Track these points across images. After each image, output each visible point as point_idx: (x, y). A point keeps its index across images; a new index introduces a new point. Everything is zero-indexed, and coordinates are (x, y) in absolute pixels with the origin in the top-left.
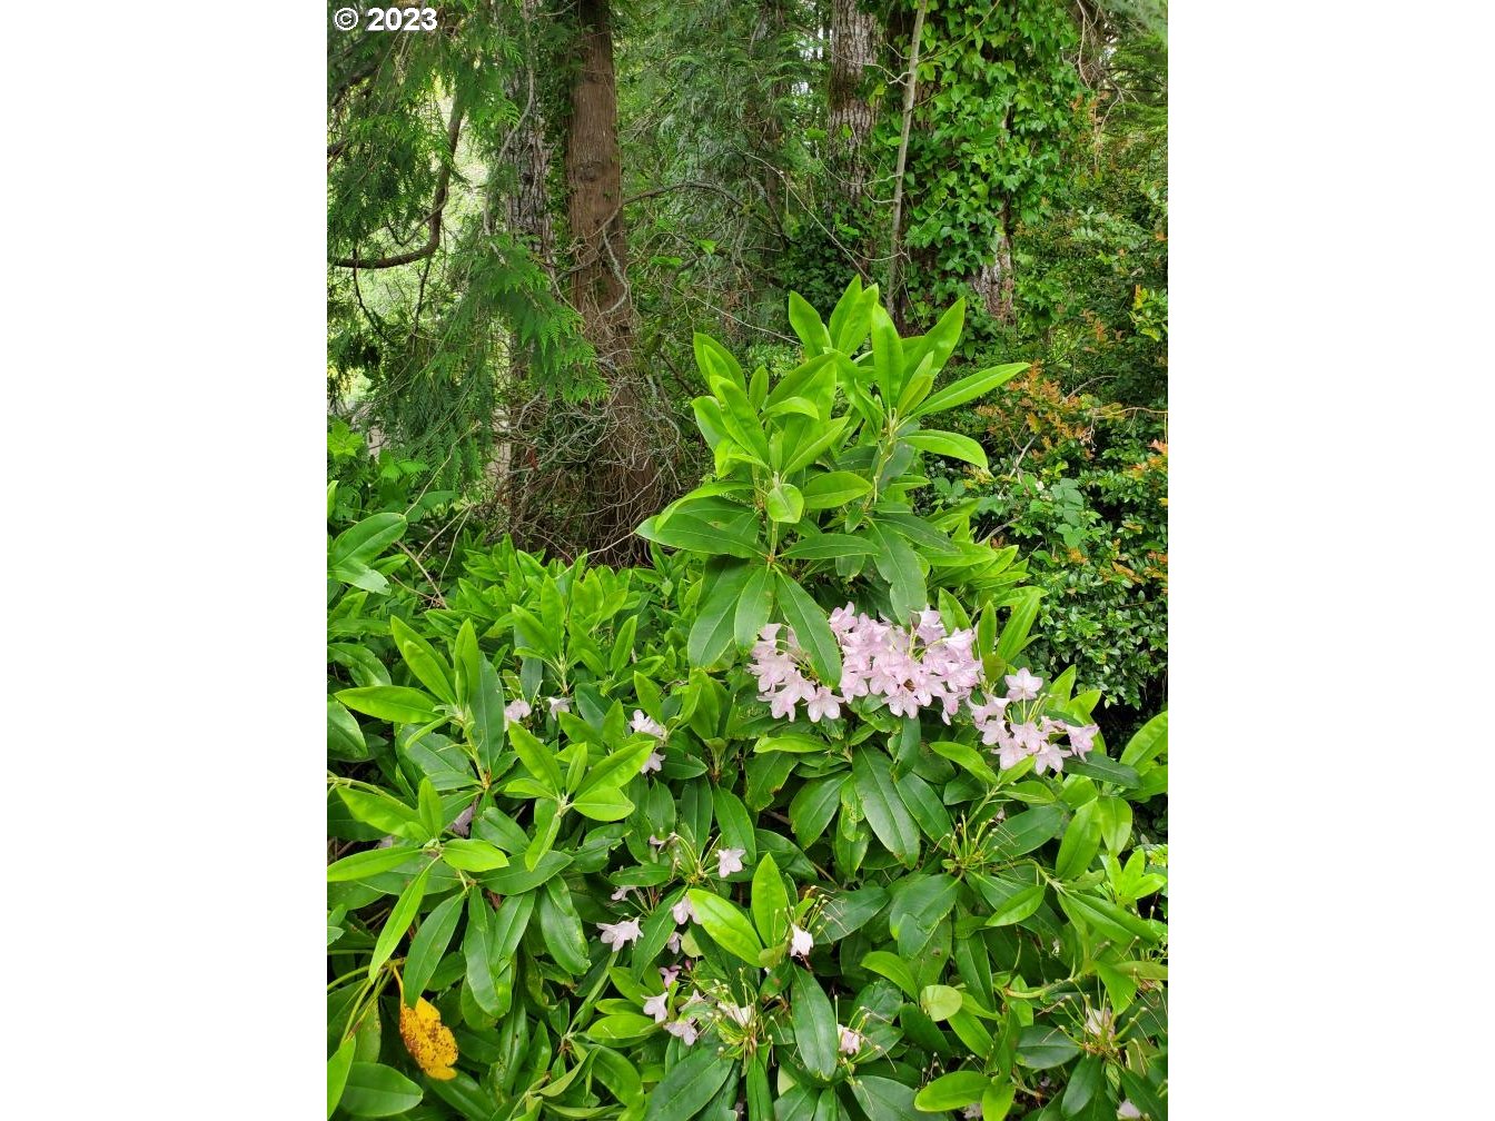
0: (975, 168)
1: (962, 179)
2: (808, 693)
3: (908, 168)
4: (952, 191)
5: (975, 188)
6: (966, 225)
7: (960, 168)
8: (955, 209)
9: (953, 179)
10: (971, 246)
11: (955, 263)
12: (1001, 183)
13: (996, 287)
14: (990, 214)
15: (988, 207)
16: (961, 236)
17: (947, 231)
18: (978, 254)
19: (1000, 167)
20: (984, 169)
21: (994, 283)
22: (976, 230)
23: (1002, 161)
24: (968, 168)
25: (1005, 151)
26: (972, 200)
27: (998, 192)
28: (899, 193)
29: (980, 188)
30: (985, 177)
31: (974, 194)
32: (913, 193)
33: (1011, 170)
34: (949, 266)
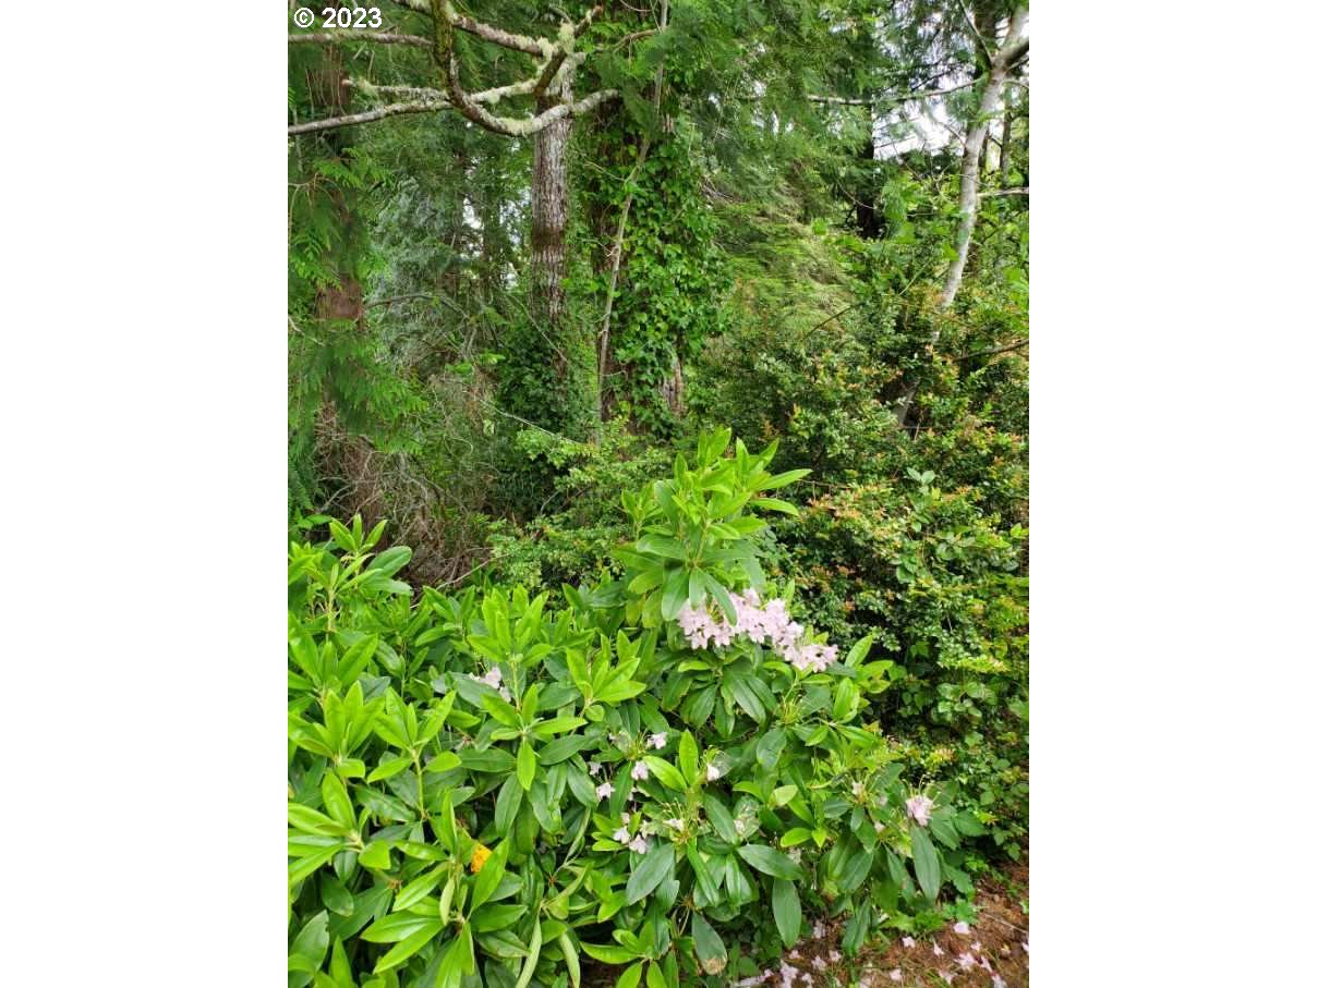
0: (658, 311)
1: (650, 318)
2: (717, 632)
3: (614, 308)
4: (643, 327)
5: (659, 325)
6: (655, 349)
7: (649, 312)
8: (645, 339)
9: (644, 318)
10: (657, 364)
11: (647, 376)
12: (677, 322)
13: (673, 393)
14: (669, 343)
15: (668, 339)
16: (652, 357)
17: (641, 354)
18: (662, 369)
19: (674, 312)
20: (664, 313)
21: (671, 390)
22: (660, 354)
23: (675, 308)
24: (654, 311)
25: (677, 302)
26: (657, 333)
27: (674, 328)
28: (607, 325)
29: (662, 325)
30: (665, 318)
31: (658, 329)
32: (616, 326)
33: (682, 314)
34: (643, 378)
